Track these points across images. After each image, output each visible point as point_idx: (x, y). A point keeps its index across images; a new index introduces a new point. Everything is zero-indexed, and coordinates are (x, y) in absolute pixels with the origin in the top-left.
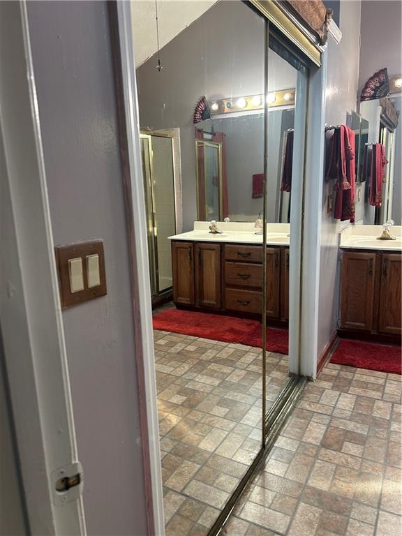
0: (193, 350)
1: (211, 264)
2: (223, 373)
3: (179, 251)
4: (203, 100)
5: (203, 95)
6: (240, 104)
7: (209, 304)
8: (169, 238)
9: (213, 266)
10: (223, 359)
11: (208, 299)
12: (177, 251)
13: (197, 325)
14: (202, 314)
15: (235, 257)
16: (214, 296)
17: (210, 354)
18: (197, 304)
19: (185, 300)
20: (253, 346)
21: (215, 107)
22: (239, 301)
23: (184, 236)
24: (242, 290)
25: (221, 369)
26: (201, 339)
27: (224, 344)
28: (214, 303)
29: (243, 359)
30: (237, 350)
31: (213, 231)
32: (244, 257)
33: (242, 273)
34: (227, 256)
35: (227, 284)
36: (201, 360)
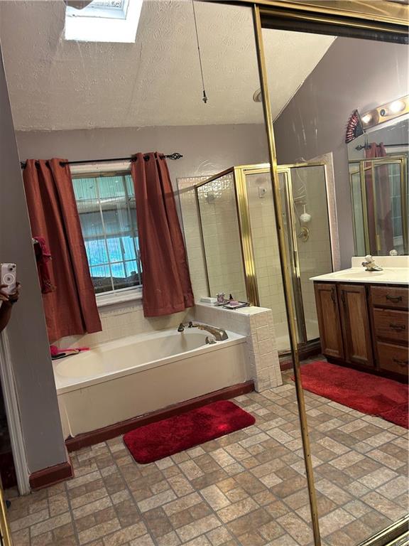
0: (314, 415)
1: (357, 311)
2: (332, 453)
3: (321, 294)
4: (355, 114)
5: (354, 109)
6: (395, 108)
7: (361, 360)
8: (311, 279)
9: (360, 313)
10: (344, 435)
11: (358, 354)
12: (319, 293)
13: (339, 385)
14: (354, 371)
15: (383, 302)
16: (365, 350)
17: (331, 425)
18: (347, 358)
19: (334, 353)
20: (397, 424)
21: (366, 119)
22: (395, 360)
23: (331, 276)
24: (397, 346)
25: (332, 446)
26: (334, 404)
27: (359, 414)
28: (366, 359)
29: (369, 441)
30: (370, 426)
31: (369, 268)
32: (393, 302)
33: (394, 324)
34: (374, 301)
35: (379, 337)
36: (316, 430)
